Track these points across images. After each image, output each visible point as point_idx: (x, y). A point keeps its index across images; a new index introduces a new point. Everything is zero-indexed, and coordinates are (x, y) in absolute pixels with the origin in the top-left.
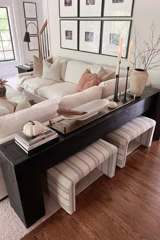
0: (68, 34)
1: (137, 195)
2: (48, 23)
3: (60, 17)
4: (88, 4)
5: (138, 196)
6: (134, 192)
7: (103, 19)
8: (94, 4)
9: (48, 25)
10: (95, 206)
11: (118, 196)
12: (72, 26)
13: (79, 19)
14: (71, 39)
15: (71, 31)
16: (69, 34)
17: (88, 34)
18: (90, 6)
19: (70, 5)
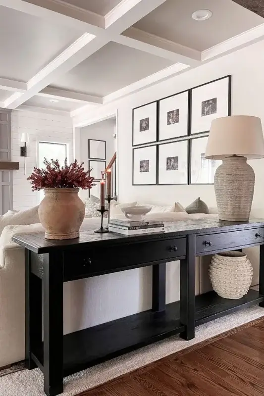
0: (144, 166)
1: (251, 383)
2: (117, 156)
3: (133, 146)
4: (170, 124)
5: (253, 385)
6: (243, 378)
7: (190, 137)
8: (178, 122)
9: (117, 160)
10: (156, 393)
11: (208, 381)
12: (149, 154)
13: (158, 143)
14: (147, 170)
15: (147, 161)
16: (145, 164)
17: (170, 161)
18: (173, 126)
19: (146, 129)
